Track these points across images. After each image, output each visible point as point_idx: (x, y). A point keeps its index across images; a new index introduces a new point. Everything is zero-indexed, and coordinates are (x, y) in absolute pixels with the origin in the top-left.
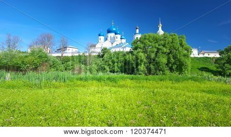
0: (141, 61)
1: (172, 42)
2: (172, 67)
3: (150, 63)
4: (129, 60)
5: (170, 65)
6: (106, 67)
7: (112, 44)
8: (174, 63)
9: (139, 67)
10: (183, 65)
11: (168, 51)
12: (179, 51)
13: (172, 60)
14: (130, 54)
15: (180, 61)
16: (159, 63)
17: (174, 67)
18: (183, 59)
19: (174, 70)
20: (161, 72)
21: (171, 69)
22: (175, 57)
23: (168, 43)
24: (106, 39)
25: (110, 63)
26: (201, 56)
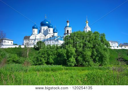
0: (72, 54)
1: (95, 39)
2: (95, 58)
3: (78, 55)
4: (62, 54)
5: (94, 57)
6: (42, 59)
7: (45, 36)
8: (97, 56)
9: (70, 59)
10: (103, 57)
11: (92, 46)
12: (100, 46)
13: (95, 53)
14: (62, 48)
15: (101, 54)
16: (85, 55)
17: (97, 59)
18: (103, 52)
19: (96, 61)
20: (87, 63)
21: (94, 60)
22: (97, 51)
23: (92, 39)
24: (39, 32)
25: (46, 55)
26: (120, 48)
